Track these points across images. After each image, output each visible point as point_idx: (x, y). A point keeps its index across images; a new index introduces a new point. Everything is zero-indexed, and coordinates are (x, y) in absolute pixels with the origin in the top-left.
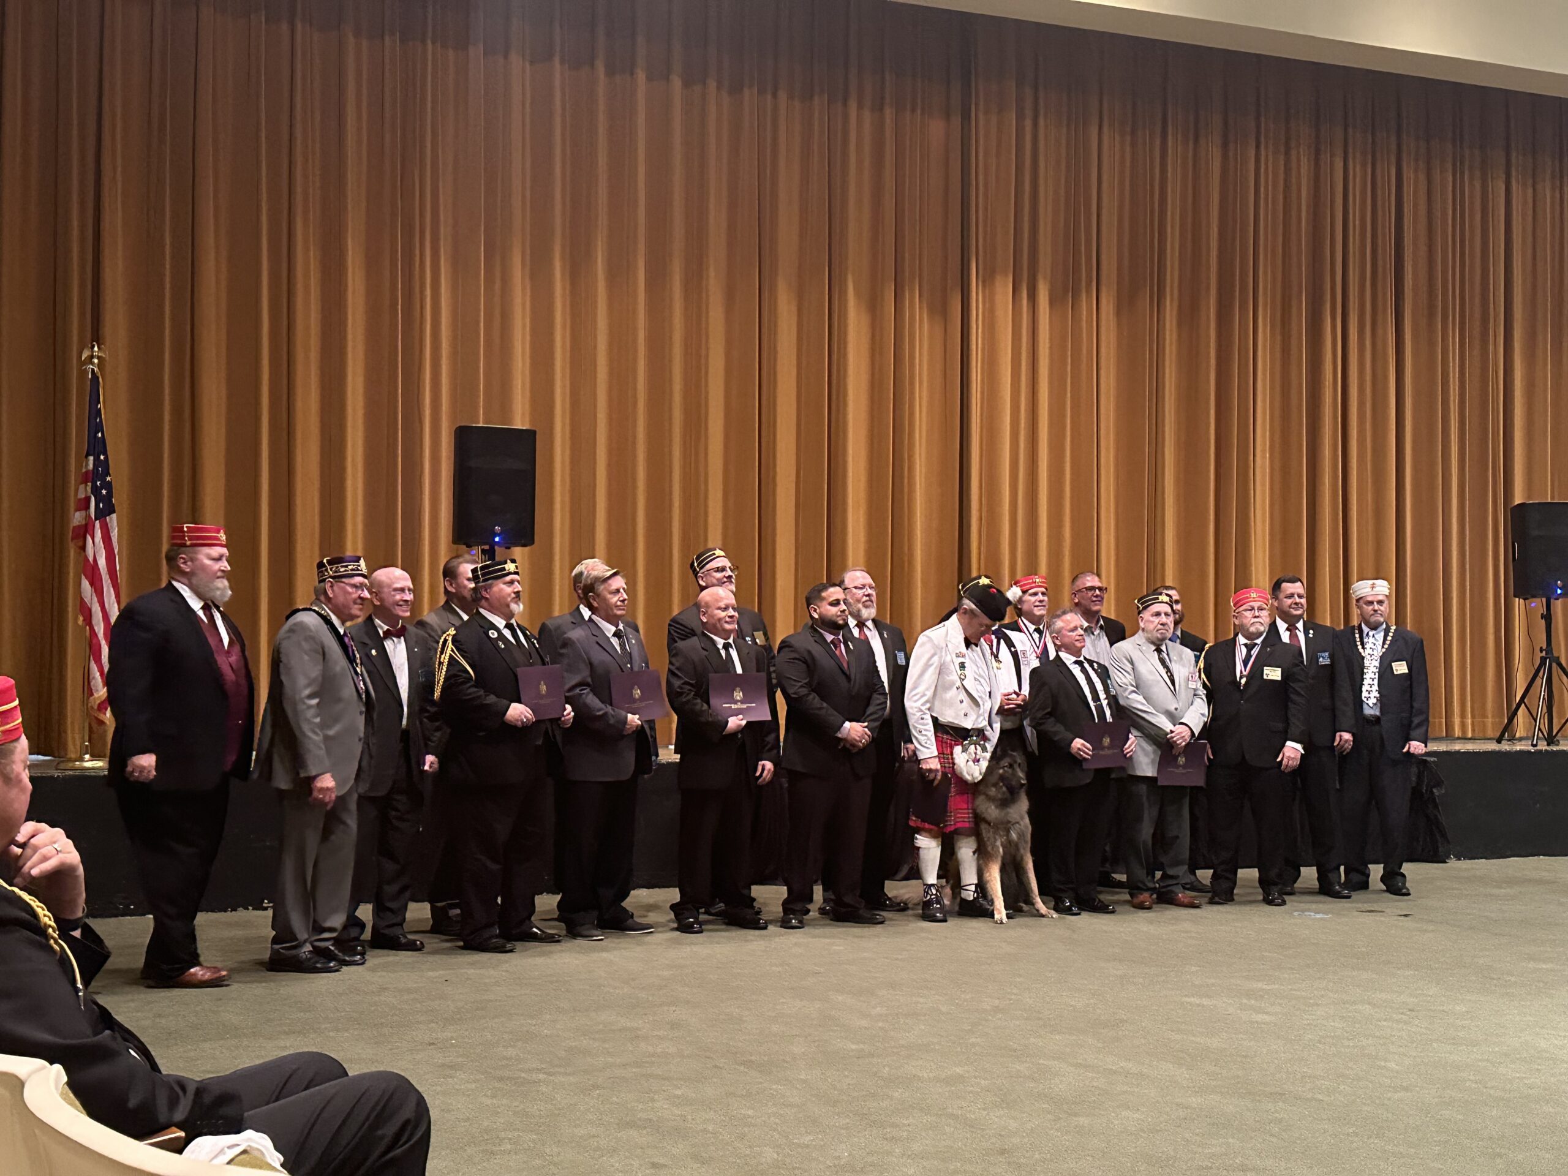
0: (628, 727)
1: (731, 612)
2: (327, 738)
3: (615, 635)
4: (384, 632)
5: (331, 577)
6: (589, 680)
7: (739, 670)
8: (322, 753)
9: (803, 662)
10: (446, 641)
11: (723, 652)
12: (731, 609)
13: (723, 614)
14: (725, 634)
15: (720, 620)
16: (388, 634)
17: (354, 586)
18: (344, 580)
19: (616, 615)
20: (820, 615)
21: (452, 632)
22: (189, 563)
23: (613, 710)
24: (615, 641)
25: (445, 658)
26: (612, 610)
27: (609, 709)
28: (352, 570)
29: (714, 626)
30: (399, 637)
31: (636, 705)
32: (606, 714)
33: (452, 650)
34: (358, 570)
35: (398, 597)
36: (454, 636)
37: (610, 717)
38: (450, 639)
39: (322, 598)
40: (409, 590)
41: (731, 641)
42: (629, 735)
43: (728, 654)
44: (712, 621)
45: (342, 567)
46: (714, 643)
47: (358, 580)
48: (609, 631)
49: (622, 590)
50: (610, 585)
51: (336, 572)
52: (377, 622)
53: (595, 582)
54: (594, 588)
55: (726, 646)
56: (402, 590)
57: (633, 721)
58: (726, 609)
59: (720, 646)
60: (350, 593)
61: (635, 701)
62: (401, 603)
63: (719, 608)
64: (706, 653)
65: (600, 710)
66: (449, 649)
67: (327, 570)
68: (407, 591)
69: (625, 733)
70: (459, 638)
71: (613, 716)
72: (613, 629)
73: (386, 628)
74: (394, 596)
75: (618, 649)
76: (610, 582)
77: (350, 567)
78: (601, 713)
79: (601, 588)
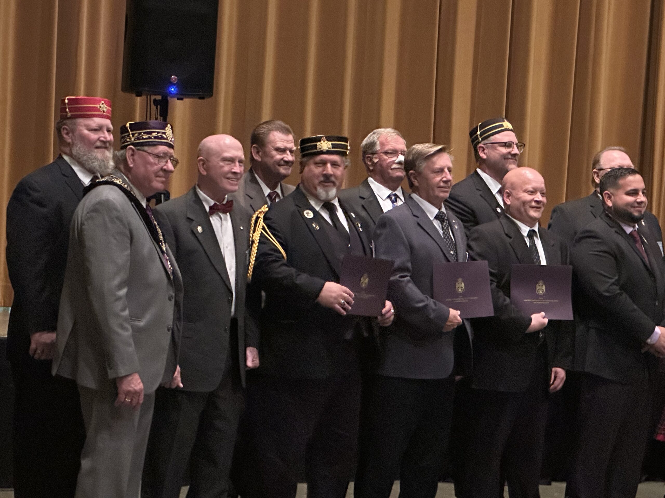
0: (448, 323)
1: (538, 197)
2: (137, 331)
3: (437, 217)
4: (211, 208)
5: (133, 144)
6: (409, 265)
7: (544, 262)
8: (132, 349)
9: (612, 256)
10: (258, 218)
11: (527, 241)
12: (539, 194)
13: (528, 197)
14: (530, 221)
15: (524, 203)
16: (214, 210)
17: (157, 156)
18: (146, 148)
19: (437, 197)
20: (614, 204)
21: (265, 208)
22: (70, 135)
23: (435, 303)
24: (437, 224)
25: (256, 237)
26: (433, 190)
27: (431, 302)
28: (156, 138)
29: (519, 210)
30: (225, 212)
31: (457, 300)
32: (426, 306)
33: (263, 229)
34: (162, 138)
35: (226, 169)
36: (266, 213)
37: (431, 311)
38: (262, 216)
39: (122, 167)
40: (240, 161)
41: (536, 229)
42: (448, 333)
43: (533, 245)
44: (517, 203)
45: (144, 133)
46: (518, 229)
47: (162, 148)
48: (431, 213)
49: (446, 170)
50: (434, 163)
51: (138, 139)
52: (202, 195)
53: (417, 158)
54: (415, 166)
55: (531, 234)
56: (232, 160)
57: (455, 317)
58: (533, 192)
59: (525, 234)
60: (152, 164)
61: (457, 295)
62: (230, 175)
63: (526, 191)
64: (508, 240)
65: (422, 301)
66: (261, 227)
67: (129, 136)
68: (237, 163)
69: (444, 331)
70: (269, 216)
71: (434, 310)
72: (436, 211)
73: (212, 202)
74: (222, 167)
75: (441, 232)
76: (435, 159)
77: (154, 134)
78: (421, 305)
79: (423, 165)
